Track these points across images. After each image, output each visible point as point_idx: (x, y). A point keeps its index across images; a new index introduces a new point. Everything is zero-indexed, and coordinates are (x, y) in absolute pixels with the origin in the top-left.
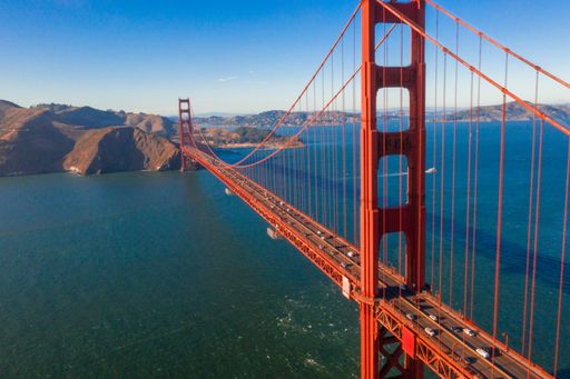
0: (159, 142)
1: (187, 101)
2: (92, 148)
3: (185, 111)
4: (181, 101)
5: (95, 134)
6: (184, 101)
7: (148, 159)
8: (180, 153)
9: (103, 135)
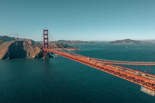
0: (34, 47)
1: (47, 31)
2: (6, 48)
3: (46, 35)
4: (44, 31)
5: (8, 43)
6: (45, 31)
7: (29, 54)
8: (43, 51)
9: (11, 44)
